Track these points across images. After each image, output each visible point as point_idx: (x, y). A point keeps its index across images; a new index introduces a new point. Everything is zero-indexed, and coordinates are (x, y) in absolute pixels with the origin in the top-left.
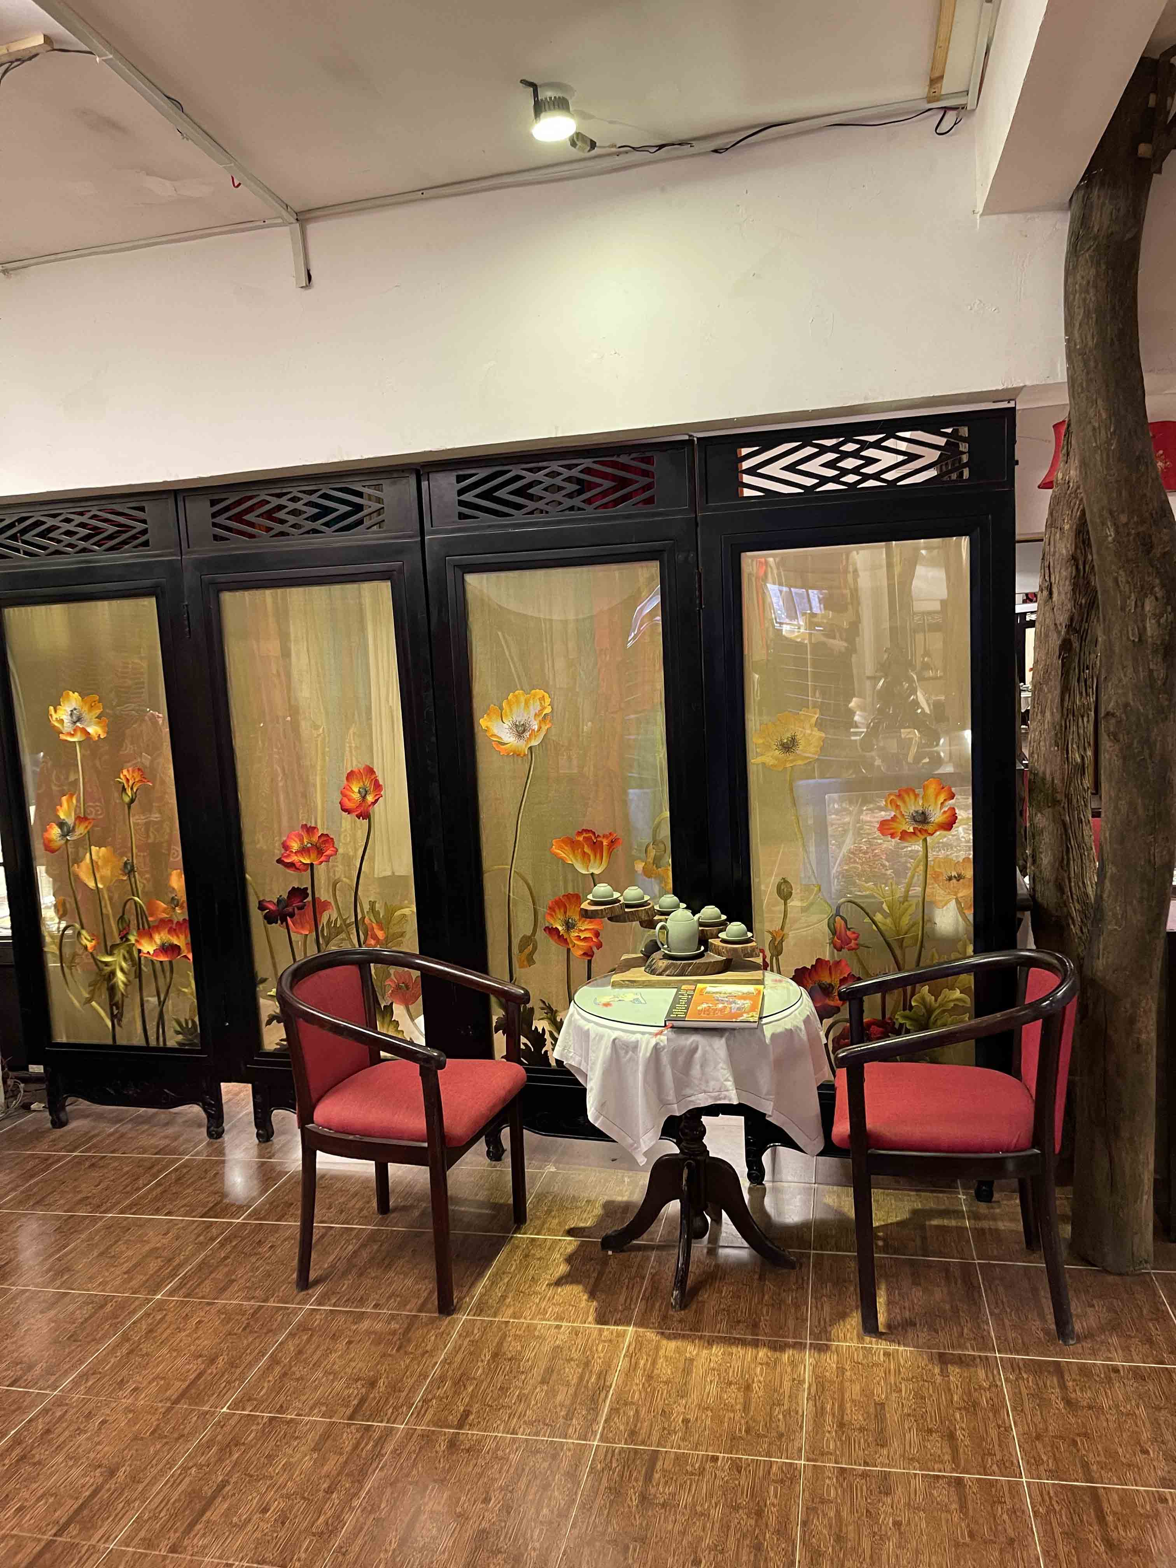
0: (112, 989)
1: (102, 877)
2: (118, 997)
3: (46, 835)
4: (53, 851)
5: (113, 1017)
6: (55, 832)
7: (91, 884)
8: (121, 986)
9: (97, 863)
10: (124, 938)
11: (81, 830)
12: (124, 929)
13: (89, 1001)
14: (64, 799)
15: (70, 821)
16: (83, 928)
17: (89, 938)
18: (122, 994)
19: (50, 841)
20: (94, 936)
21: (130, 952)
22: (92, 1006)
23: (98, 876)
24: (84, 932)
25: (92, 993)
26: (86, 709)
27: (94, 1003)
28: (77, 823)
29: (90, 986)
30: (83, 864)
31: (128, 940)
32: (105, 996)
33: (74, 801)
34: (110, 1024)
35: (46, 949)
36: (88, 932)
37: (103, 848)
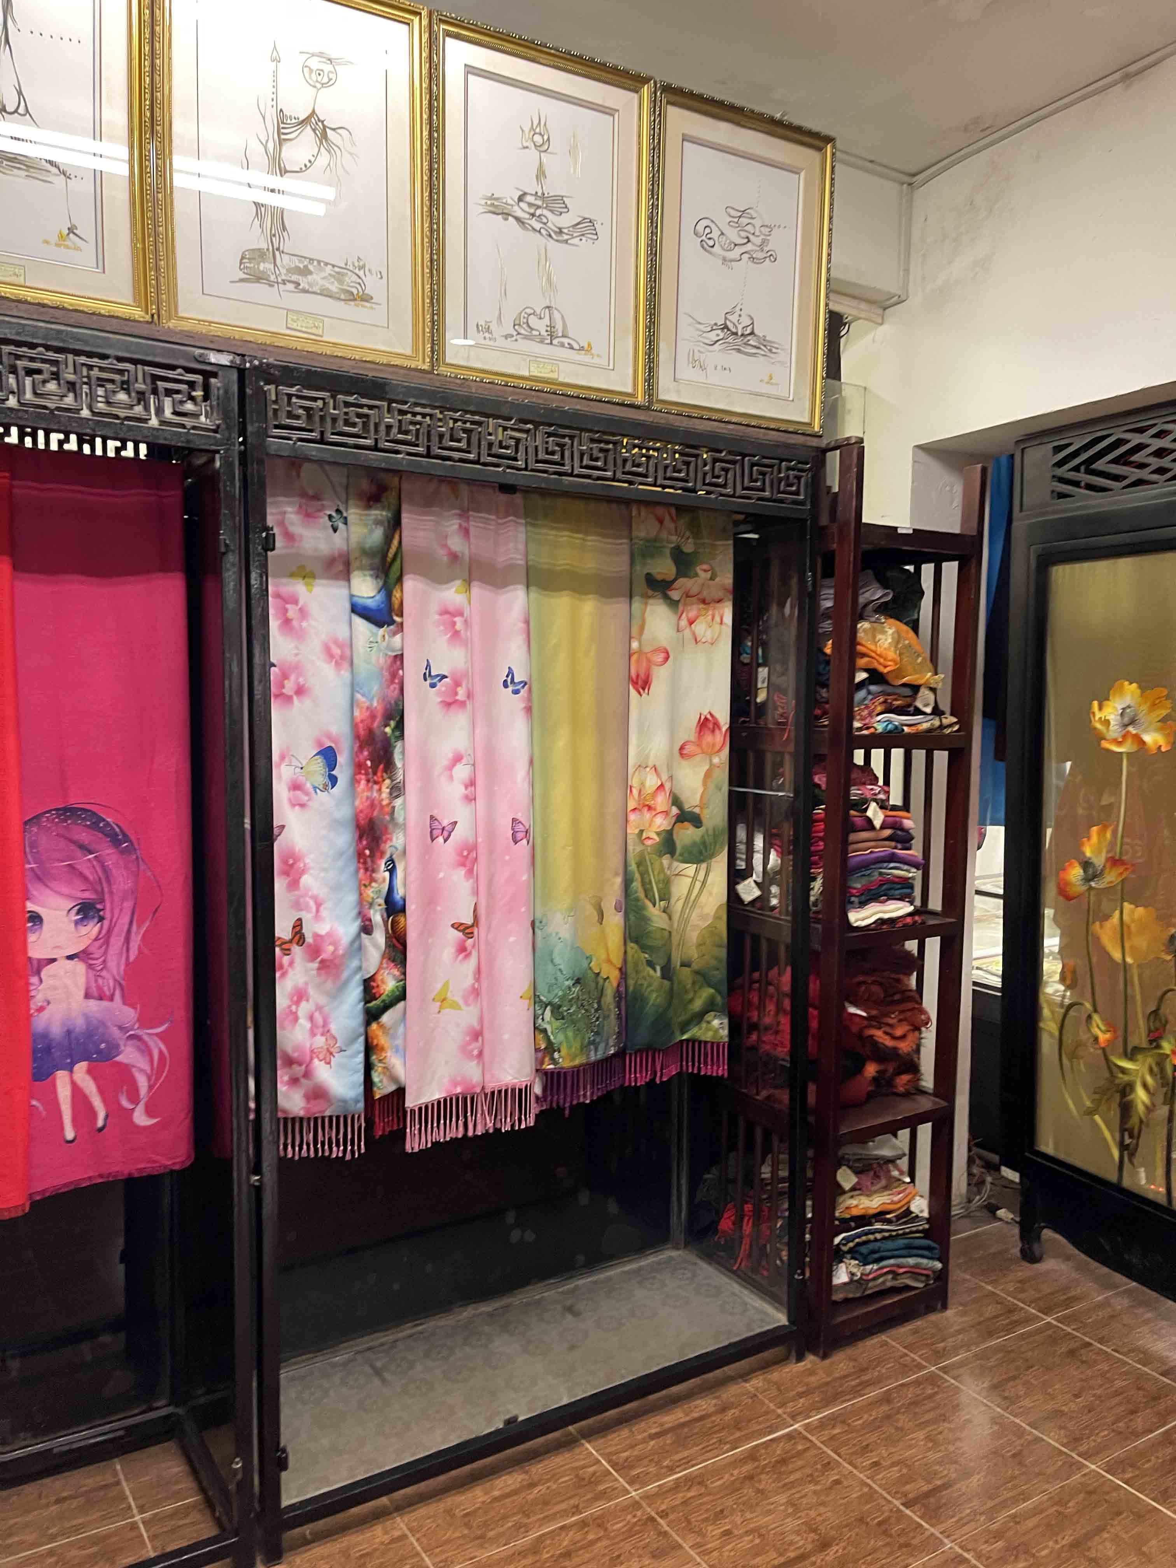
0: (1126, 1109)
1: (1133, 948)
2: (1134, 1122)
3: (1062, 875)
4: (1069, 898)
5: (1123, 1147)
6: (1076, 873)
7: (1117, 955)
8: (1141, 1108)
9: (1129, 927)
10: (1155, 1041)
11: (1111, 877)
12: (1157, 1029)
13: (1091, 1113)
14: (1095, 828)
15: (1099, 861)
16: (1095, 1011)
17: (1103, 1028)
18: (1141, 1121)
19: (1067, 883)
20: (1111, 1027)
21: (1160, 1064)
22: (1094, 1121)
23: (1127, 945)
24: (1096, 1018)
25: (1097, 1103)
26: (1144, 708)
27: (1097, 1118)
28: (1108, 865)
29: (1095, 1093)
30: (1108, 925)
31: (1159, 1047)
32: (1115, 1113)
33: (1109, 835)
34: (1116, 1153)
35: (1042, 1025)
36: (1102, 1020)
37: (1141, 910)
